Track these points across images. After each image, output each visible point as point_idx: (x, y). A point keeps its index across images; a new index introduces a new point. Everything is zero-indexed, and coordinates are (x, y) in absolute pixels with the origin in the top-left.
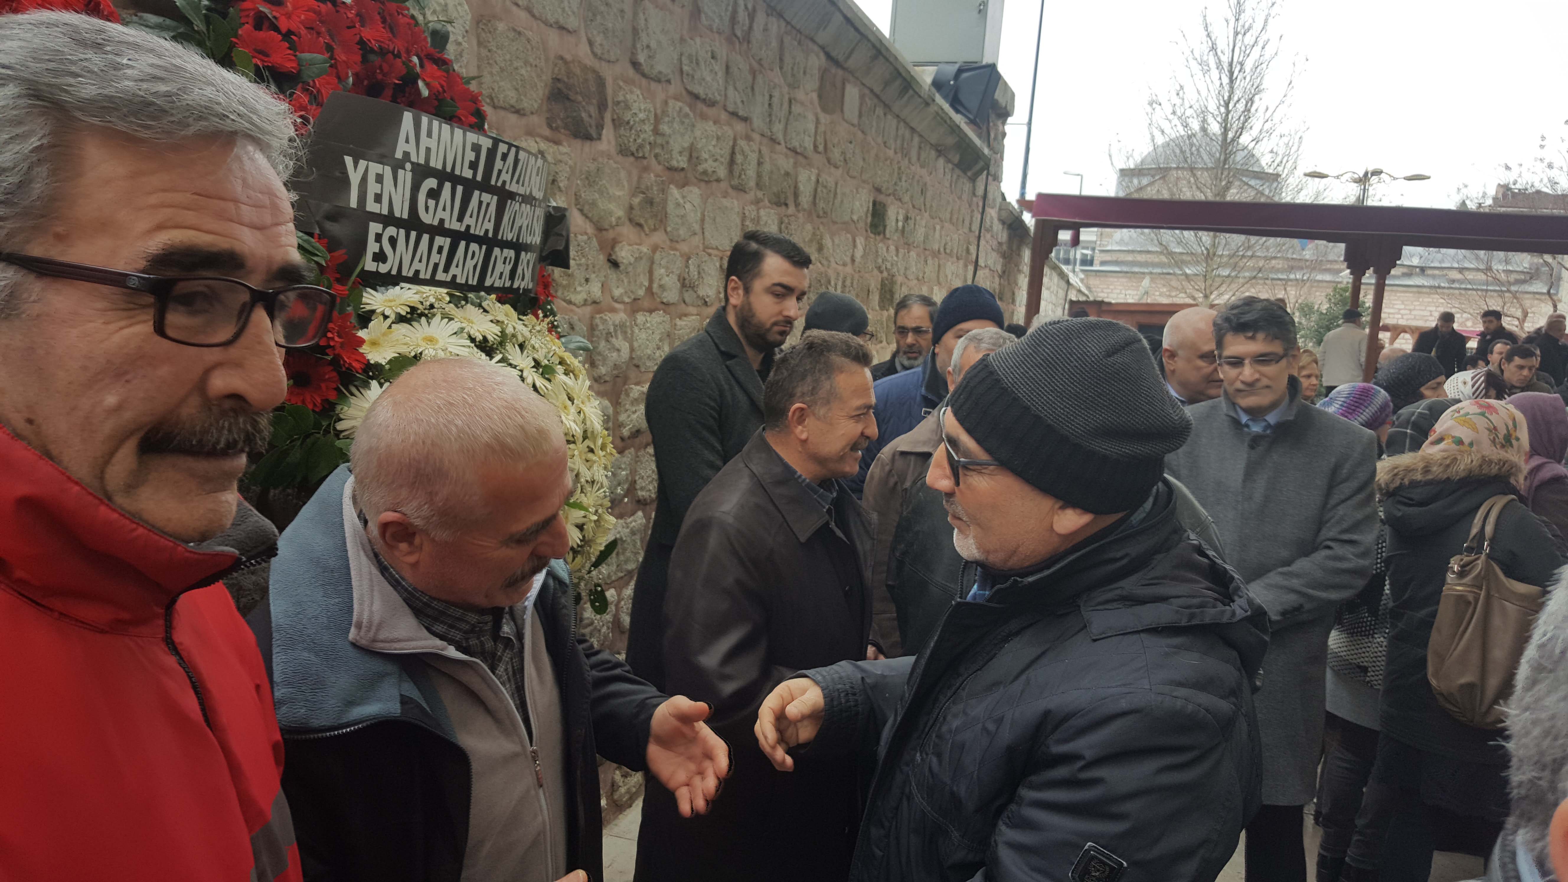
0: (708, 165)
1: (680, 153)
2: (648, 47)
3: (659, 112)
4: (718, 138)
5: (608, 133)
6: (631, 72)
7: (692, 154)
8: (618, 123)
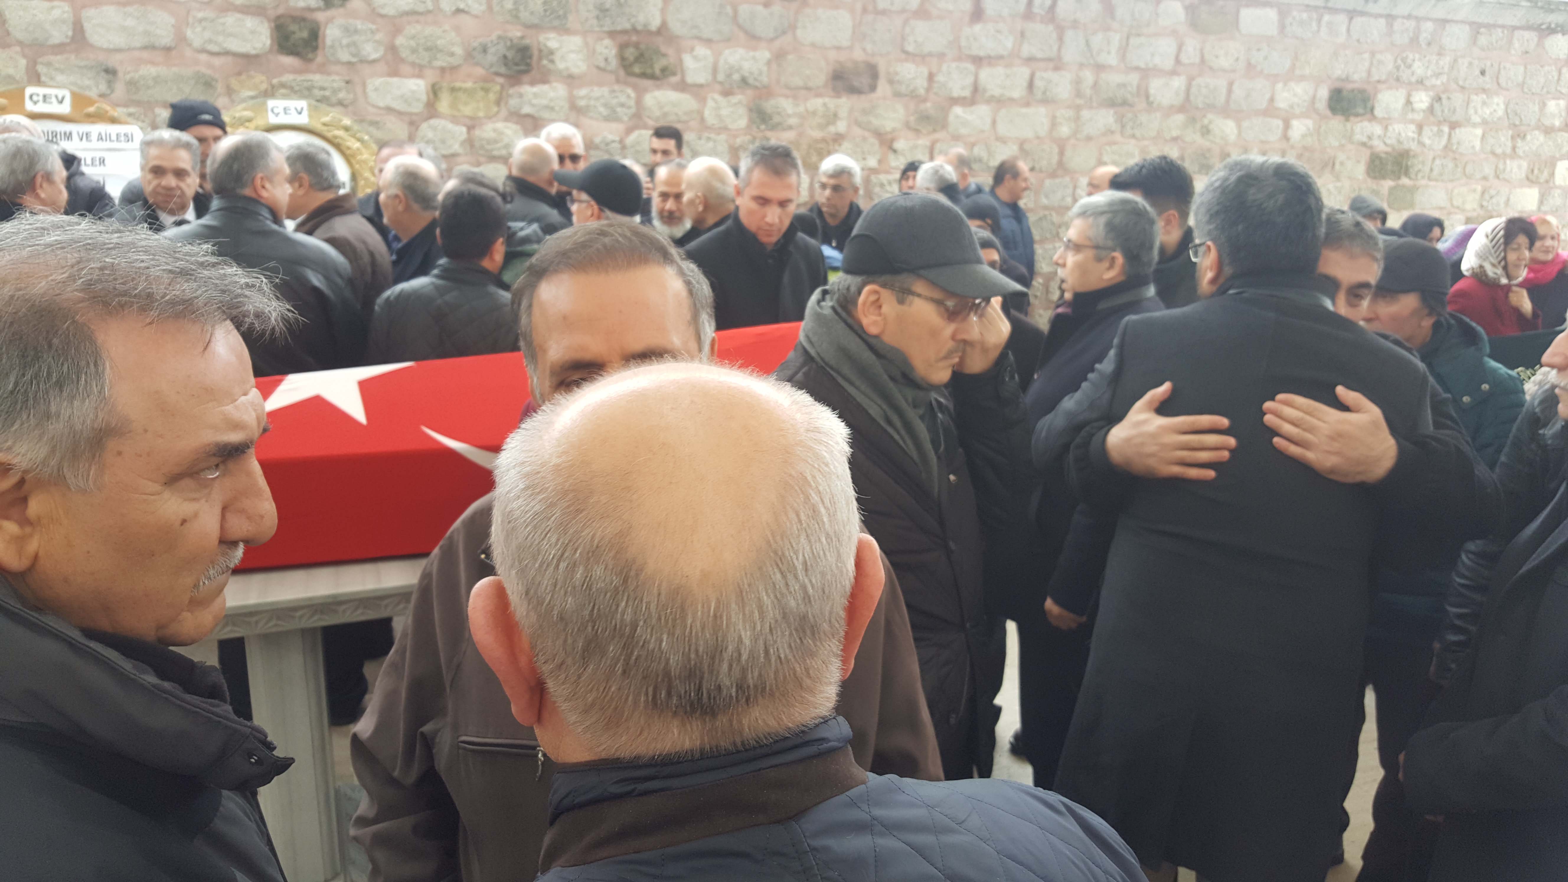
0: (997, 92)
1: (963, 88)
2: (915, 41)
3: (934, 70)
4: (1007, 76)
5: (883, 88)
6: (903, 56)
7: (976, 88)
8: (891, 82)
